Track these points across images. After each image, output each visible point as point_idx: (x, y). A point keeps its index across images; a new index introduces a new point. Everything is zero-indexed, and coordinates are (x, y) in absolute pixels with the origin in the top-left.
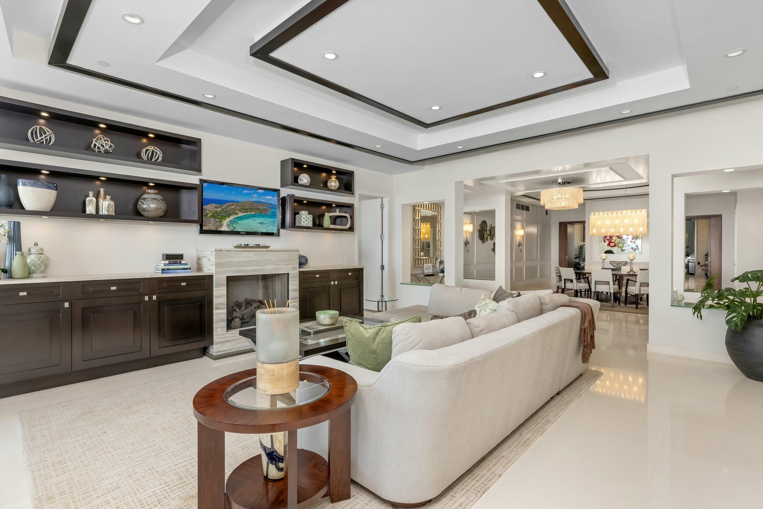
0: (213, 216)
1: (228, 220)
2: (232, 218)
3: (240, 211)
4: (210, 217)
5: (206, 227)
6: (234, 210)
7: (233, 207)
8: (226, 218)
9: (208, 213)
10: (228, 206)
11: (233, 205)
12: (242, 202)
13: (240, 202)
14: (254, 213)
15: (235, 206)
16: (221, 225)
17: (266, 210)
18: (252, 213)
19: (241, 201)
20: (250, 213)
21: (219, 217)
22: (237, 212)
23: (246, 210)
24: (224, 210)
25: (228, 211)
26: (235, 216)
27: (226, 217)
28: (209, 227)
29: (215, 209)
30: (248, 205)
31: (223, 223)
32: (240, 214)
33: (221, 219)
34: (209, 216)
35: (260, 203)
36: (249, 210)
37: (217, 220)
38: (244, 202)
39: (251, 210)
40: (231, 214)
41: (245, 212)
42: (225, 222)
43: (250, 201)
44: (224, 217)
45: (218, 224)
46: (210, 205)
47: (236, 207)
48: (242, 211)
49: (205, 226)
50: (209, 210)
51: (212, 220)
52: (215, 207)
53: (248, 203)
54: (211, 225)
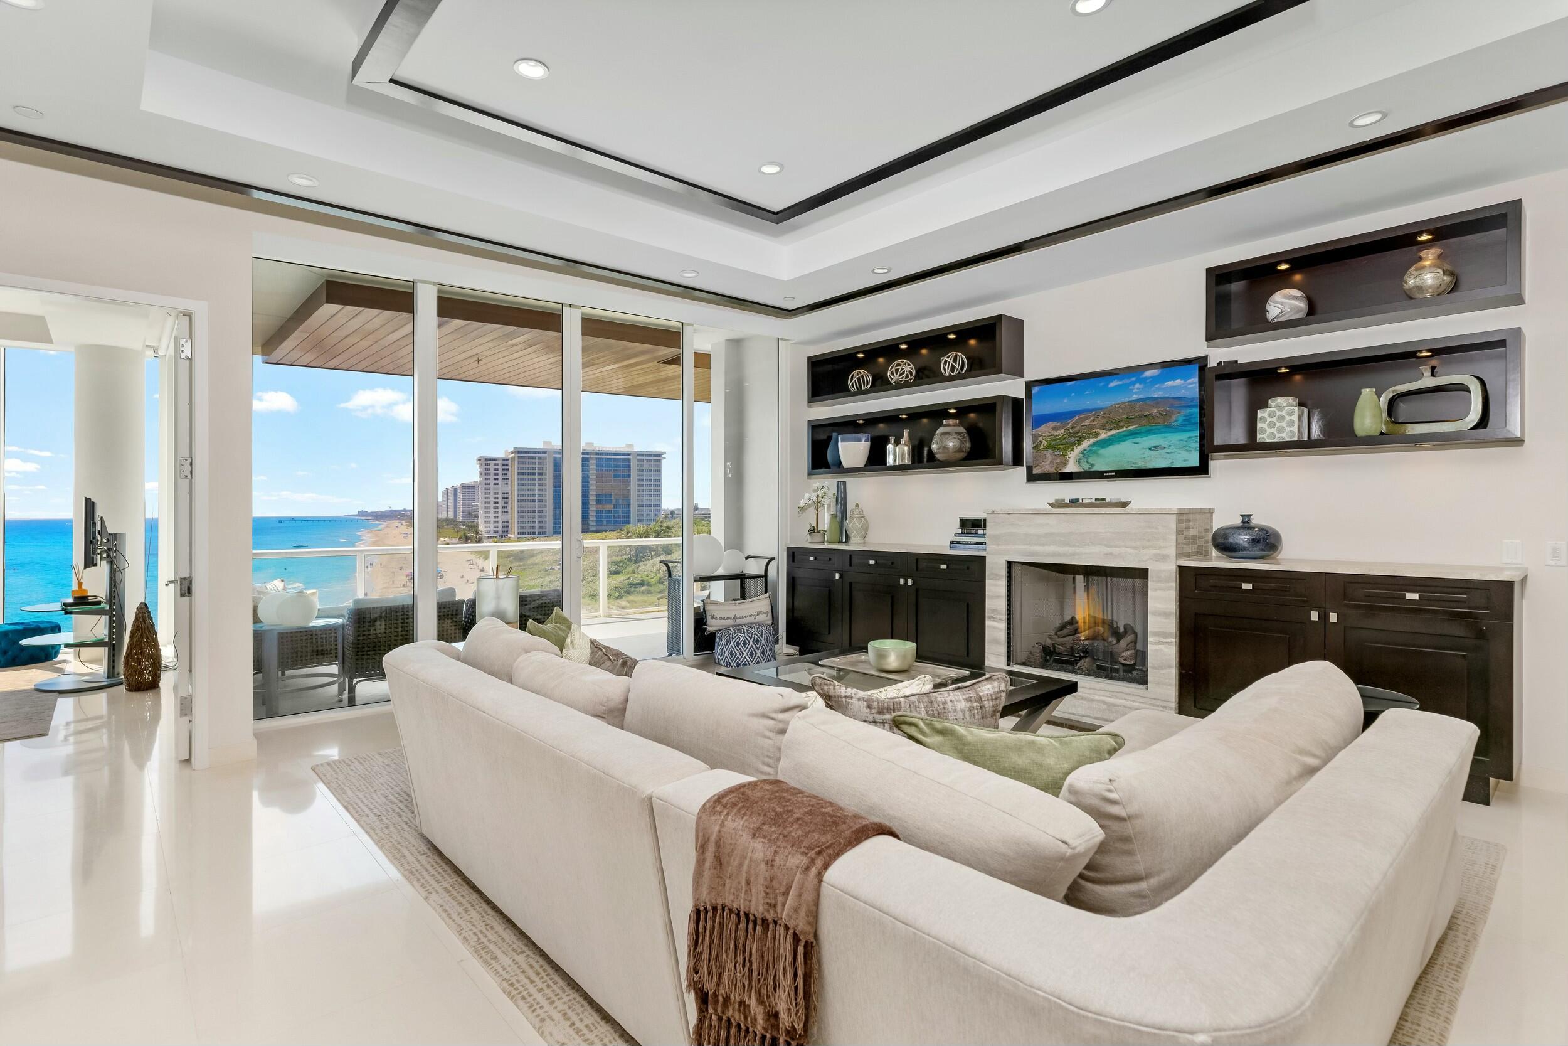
0: (1049, 447)
1: (1078, 450)
2: (1085, 444)
3: (1103, 427)
4: (1045, 448)
5: (1039, 469)
6: (1091, 427)
7: (1087, 422)
8: (1075, 447)
9: (1041, 442)
10: (1077, 422)
11: (1088, 418)
12: (1106, 408)
13: (1101, 409)
14: (1134, 427)
15: (1092, 418)
16: (1065, 463)
17: (1166, 415)
18: (1130, 428)
19: (1104, 406)
20: (1125, 429)
21: (1061, 446)
22: (1095, 432)
23: (1117, 424)
24: (1070, 432)
25: (1077, 433)
26: (1093, 440)
27: (1074, 444)
28: (1043, 469)
29: (1053, 433)
30: (1121, 411)
31: (1069, 458)
32: (1104, 435)
33: (1065, 449)
34: (1042, 447)
35: (1149, 402)
36: (1122, 424)
37: (1056, 453)
38: (1112, 406)
39: (1129, 420)
40: (1085, 438)
41: (1114, 428)
42: (1073, 455)
43: (1125, 403)
44: (1069, 447)
45: (1058, 461)
46: (1045, 425)
47: (1094, 420)
48: (1108, 427)
49: (1036, 467)
50: (1042, 435)
51: (1049, 454)
52: (1054, 429)
53: (1121, 408)
54: (1047, 463)
